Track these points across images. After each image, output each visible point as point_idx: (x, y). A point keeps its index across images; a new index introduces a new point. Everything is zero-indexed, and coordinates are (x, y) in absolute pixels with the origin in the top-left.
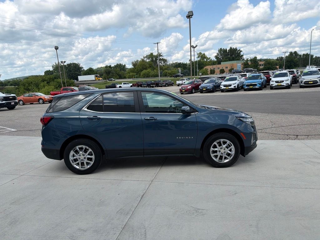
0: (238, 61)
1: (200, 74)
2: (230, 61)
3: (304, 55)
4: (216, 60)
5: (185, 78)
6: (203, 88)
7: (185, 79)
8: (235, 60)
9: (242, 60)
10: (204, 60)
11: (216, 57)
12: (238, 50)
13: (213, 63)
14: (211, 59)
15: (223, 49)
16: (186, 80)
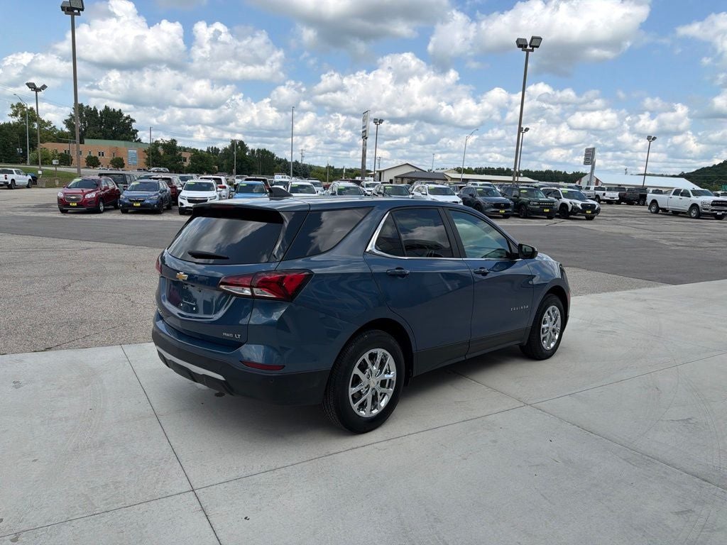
0: (128, 143)
1: (54, 162)
2: (105, 139)
3: (259, 150)
4: (67, 130)
5: (13, 168)
6: (134, 201)
7: (13, 170)
8: (119, 139)
9: (136, 141)
10: (34, 126)
11: (68, 123)
12: (125, 115)
13: (60, 138)
14: (52, 125)
15: (88, 107)
16: (18, 173)
